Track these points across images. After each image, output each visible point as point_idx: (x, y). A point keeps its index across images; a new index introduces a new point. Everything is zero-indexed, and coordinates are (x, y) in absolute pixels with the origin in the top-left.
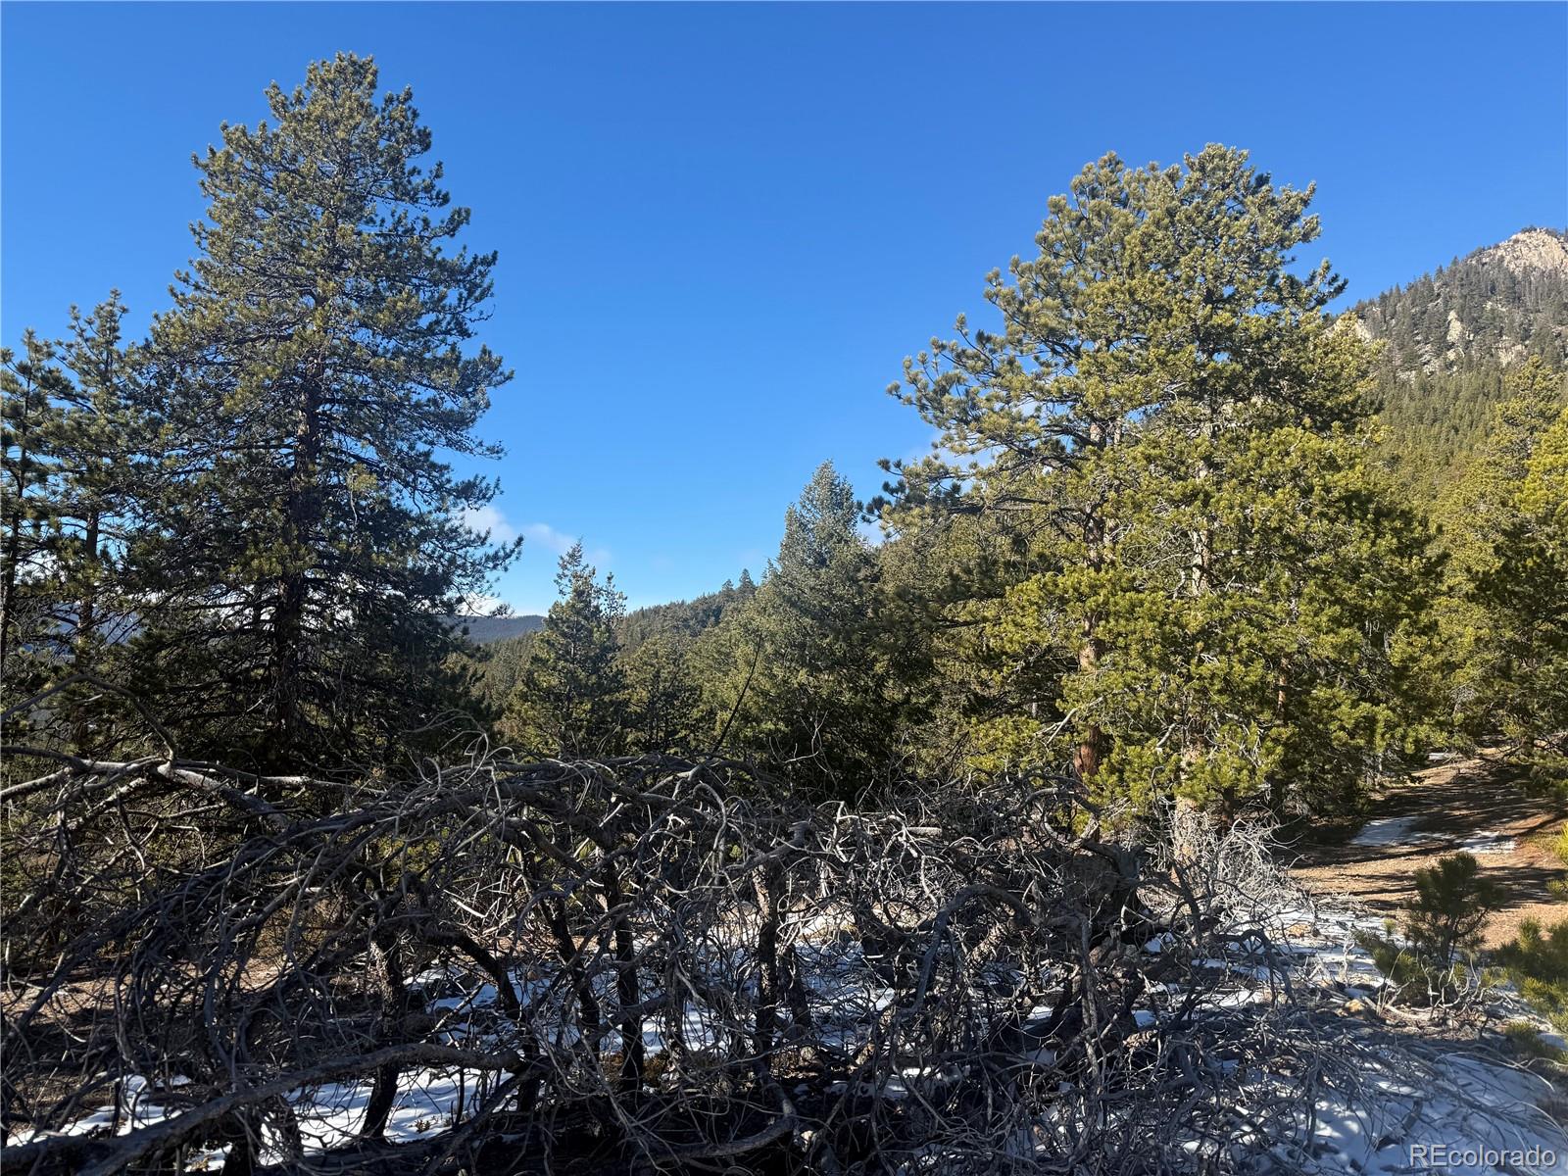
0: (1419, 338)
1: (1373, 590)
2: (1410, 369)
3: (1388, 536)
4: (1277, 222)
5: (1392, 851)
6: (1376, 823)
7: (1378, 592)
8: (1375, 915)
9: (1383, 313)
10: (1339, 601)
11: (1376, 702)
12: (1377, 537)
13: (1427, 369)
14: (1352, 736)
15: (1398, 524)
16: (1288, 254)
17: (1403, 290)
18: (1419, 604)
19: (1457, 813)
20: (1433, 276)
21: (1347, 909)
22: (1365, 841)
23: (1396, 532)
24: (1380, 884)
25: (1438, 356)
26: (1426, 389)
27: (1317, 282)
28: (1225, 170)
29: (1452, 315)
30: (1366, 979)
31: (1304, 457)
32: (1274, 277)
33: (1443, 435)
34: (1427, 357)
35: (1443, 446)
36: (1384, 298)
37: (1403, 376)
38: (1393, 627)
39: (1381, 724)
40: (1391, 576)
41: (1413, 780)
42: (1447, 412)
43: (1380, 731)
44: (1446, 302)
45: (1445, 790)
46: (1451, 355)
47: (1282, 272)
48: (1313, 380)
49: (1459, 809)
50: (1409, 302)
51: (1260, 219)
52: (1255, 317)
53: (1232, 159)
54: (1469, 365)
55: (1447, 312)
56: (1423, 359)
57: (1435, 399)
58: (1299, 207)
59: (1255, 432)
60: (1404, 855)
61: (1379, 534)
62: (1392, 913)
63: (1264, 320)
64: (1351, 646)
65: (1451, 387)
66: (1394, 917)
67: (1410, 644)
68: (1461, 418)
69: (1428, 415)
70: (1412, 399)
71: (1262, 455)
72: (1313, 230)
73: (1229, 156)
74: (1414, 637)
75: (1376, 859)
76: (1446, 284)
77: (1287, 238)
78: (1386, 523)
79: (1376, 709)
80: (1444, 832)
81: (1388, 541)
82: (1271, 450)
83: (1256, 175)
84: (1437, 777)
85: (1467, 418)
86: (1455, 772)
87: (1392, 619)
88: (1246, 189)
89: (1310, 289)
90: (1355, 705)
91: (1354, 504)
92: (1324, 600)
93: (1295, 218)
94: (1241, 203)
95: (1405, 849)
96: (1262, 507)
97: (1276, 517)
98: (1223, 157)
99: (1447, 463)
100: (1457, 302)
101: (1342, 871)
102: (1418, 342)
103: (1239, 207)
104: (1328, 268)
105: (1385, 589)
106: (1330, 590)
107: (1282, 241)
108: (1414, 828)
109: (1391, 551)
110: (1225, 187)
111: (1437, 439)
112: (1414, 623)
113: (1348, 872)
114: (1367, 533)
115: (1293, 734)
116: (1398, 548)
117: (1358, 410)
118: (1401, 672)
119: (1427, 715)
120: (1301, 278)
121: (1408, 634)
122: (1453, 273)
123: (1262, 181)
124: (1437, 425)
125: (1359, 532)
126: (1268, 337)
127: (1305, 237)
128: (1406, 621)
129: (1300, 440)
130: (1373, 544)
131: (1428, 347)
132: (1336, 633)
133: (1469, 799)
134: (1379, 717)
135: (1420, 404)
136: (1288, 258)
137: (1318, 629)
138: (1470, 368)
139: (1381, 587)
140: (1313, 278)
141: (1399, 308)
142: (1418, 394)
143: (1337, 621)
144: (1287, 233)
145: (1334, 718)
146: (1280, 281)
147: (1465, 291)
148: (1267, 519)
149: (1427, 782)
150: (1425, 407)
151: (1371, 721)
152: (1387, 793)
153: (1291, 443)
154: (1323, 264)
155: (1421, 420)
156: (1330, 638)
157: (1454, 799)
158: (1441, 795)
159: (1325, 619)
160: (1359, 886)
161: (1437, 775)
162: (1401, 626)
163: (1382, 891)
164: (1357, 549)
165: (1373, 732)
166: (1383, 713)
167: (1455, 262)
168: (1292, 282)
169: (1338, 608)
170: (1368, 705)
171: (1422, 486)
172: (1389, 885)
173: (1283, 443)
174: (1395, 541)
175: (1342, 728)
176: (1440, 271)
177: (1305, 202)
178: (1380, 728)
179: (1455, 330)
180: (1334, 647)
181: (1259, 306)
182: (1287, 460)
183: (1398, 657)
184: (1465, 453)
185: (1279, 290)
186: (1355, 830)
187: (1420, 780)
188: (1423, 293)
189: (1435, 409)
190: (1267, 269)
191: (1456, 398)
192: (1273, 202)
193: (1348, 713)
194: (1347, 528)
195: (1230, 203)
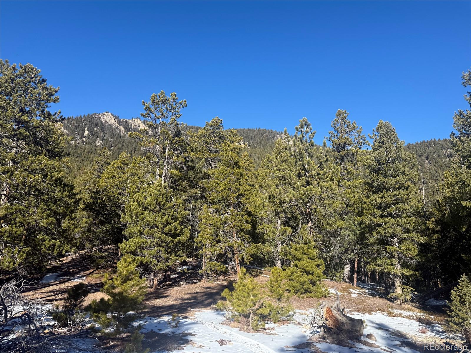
0: (76, 132)
1: (60, 207)
2: (73, 141)
3: (67, 192)
4: (47, 95)
5: (52, 283)
6: (48, 275)
7: (62, 208)
8: (48, 304)
9: (68, 123)
10: (50, 209)
11: (56, 239)
12: (63, 192)
13: (77, 142)
14: (48, 250)
15: (70, 189)
16: (49, 105)
17: (74, 118)
18: (72, 212)
19: (71, 270)
20: (82, 117)
21: (39, 304)
22: (44, 281)
23: (69, 191)
24: (48, 294)
25: (81, 139)
26: (76, 147)
27: (57, 115)
28: (32, 73)
29: (86, 129)
30: (48, 323)
31: (46, 165)
32: (44, 110)
33: (79, 161)
34: (78, 138)
35: (79, 164)
36: (68, 119)
37: (71, 142)
38: (65, 218)
39: (57, 246)
40: (65, 203)
41: (60, 261)
42: (81, 155)
43: (56, 248)
44: (85, 125)
45: (68, 264)
46: (84, 139)
47: (47, 110)
48: (51, 143)
49: (72, 269)
50: (75, 122)
51: (42, 92)
52: (36, 120)
53: (35, 71)
54: (88, 143)
55: (85, 127)
56: (77, 139)
57: (78, 151)
58: (54, 92)
59: (31, 155)
60: (55, 284)
61: (64, 191)
62: (52, 302)
63: (38, 122)
64: (51, 223)
65: (83, 148)
66: (53, 304)
67: (69, 223)
68: (85, 157)
69: (76, 155)
70: (72, 149)
71: (32, 163)
72: (57, 100)
73: (34, 69)
74: (70, 221)
75: (47, 287)
76: (85, 120)
77: (49, 100)
78: (66, 188)
79: (56, 241)
80: (67, 276)
81: (66, 193)
82: (36, 162)
83: (42, 78)
84: (66, 260)
85: (86, 158)
86: (71, 258)
87: (64, 215)
88: (39, 81)
89: (54, 117)
90: (50, 240)
91: (59, 182)
92: (45, 209)
93: (53, 95)
94: (36, 85)
95: (56, 282)
96: (30, 179)
97: (34, 183)
98: (32, 69)
99: (79, 169)
100: (88, 125)
101: (36, 292)
102: (76, 134)
103: (36, 86)
104: (60, 113)
105: (64, 207)
106: (48, 206)
107: (48, 101)
108: (58, 276)
109: (67, 196)
110: (32, 78)
111: (77, 161)
112: (71, 217)
113: (38, 292)
114: (61, 190)
115: (30, 250)
116: (69, 195)
117: (63, 154)
118: (64, 231)
119: (70, 243)
120: (52, 113)
121: (69, 220)
122: (88, 117)
123: (44, 81)
124: (78, 158)
125: (58, 189)
126: (39, 127)
127: (54, 102)
128: (69, 216)
129: (45, 161)
130: (62, 193)
131: (78, 136)
132: (48, 219)
133: (74, 266)
134: (57, 244)
135: (74, 151)
136: (49, 106)
137: (42, 217)
138: (89, 144)
139: (62, 206)
140: (55, 114)
141: (72, 122)
142: (74, 148)
143: (48, 216)
144: (49, 98)
145: (43, 244)
146: (45, 112)
147: (90, 123)
148: (31, 183)
149: (64, 262)
150: (75, 152)
151: (54, 245)
152: (52, 266)
153: (42, 161)
154: (59, 111)
155: (74, 155)
156: (46, 221)
157: (70, 266)
158: (67, 265)
159: (45, 215)
160: (42, 296)
161: (66, 259)
162: (67, 218)
163: (49, 296)
164: (58, 195)
165: (54, 248)
166: (58, 243)
167: (89, 115)
168: (49, 114)
169: (49, 211)
170: (54, 240)
171: (72, 174)
172: (51, 294)
173: (40, 160)
174: (68, 193)
175: (45, 247)
176: (85, 116)
177: (56, 92)
178: (56, 247)
179: (86, 133)
180: (47, 223)
181: (38, 117)
182: (40, 166)
183: (65, 226)
184: (84, 167)
185: (44, 114)
186: (41, 278)
187: (62, 261)
188: (79, 120)
189: (78, 153)
190: (42, 108)
191: (84, 152)
192: (46, 88)
193: (48, 243)
194: (55, 188)
195: (32, 83)
